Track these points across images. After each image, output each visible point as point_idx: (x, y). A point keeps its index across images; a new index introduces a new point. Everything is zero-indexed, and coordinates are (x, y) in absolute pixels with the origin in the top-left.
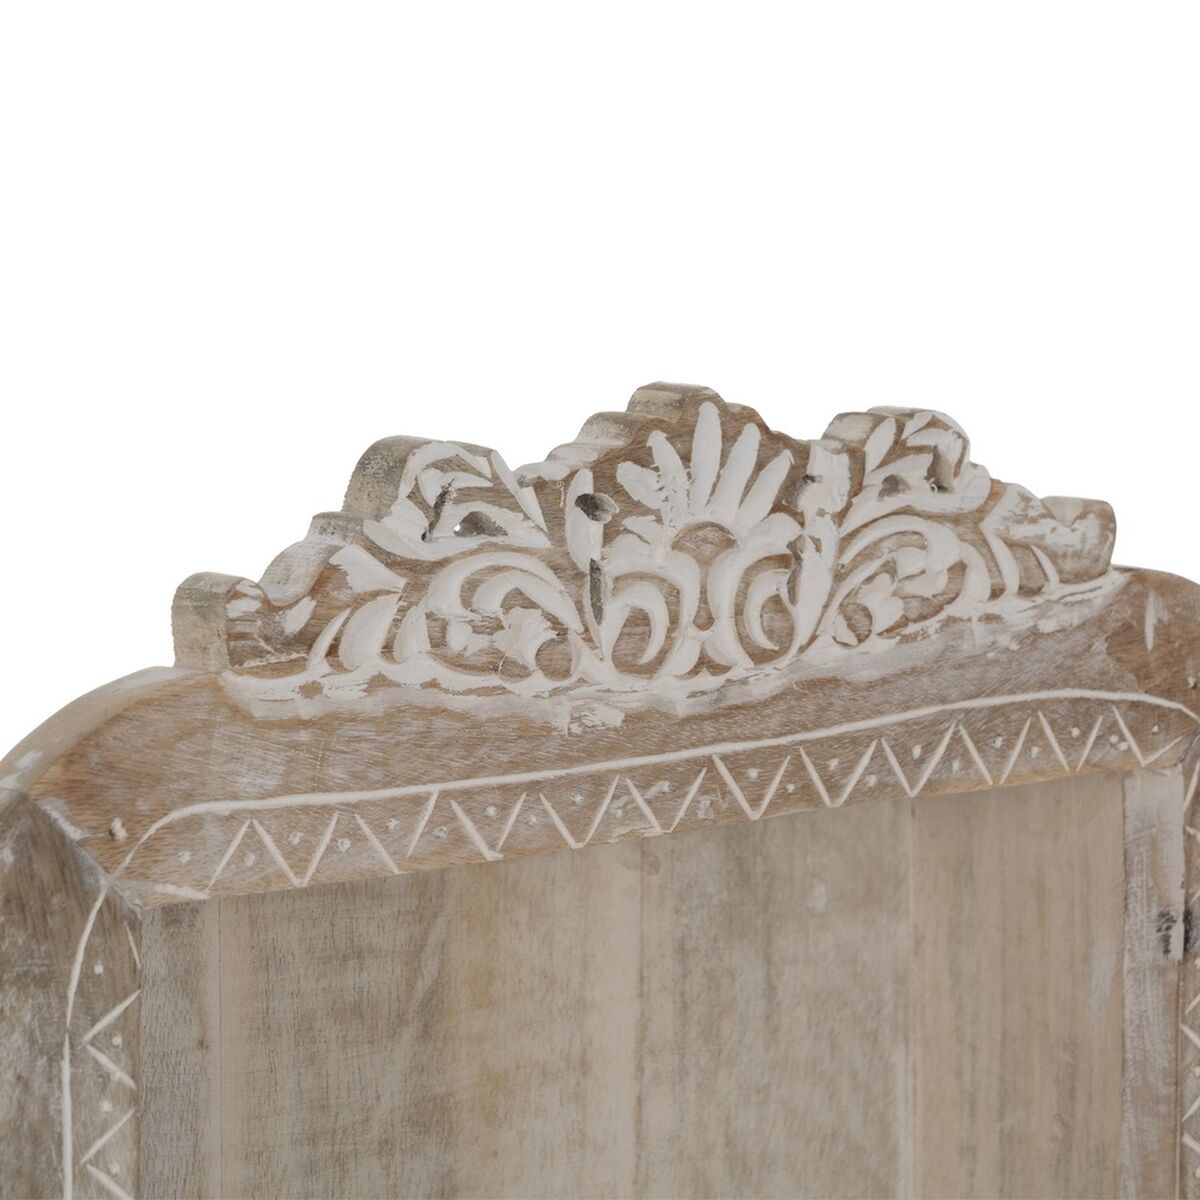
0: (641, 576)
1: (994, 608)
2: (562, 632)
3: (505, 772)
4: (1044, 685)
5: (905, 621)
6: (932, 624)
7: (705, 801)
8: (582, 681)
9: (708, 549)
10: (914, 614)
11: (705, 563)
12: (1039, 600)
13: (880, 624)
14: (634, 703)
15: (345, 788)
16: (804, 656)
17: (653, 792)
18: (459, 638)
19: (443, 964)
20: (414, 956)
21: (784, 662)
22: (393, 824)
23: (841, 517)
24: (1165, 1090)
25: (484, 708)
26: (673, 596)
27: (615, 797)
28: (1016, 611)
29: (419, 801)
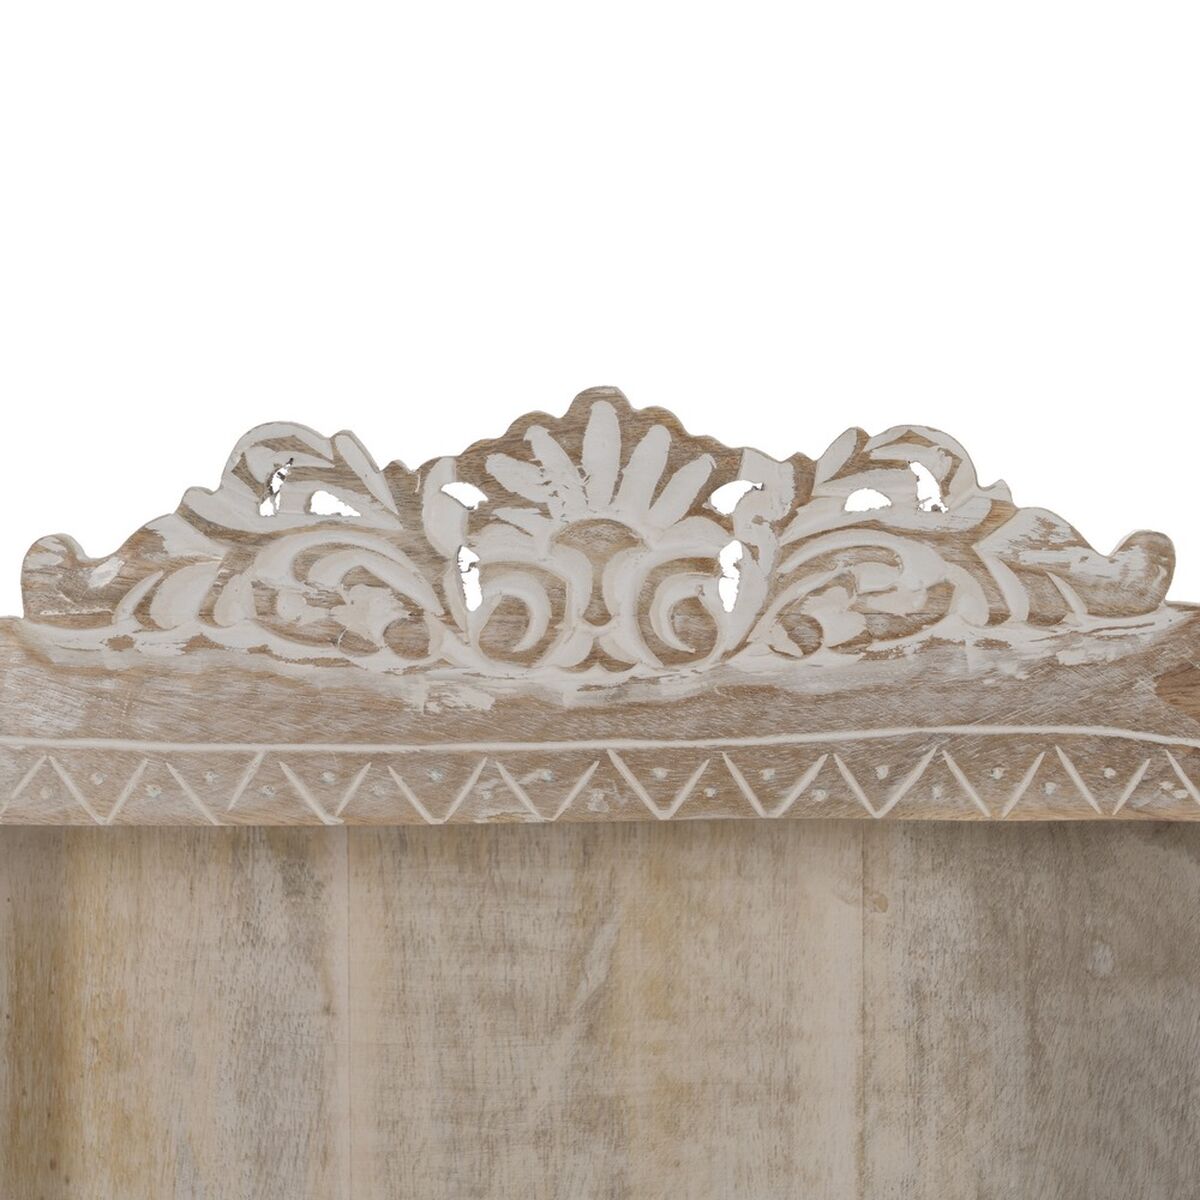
0: (518, 567)
1: (996, 633)
2: (417, 614)
3: (345, 742)
4: (1062, 719)
5: (868, 637)
6: (910, 643)
7: (598, 795)
8: (442, 662)
9: (602, 546)
10: (880, 631)
11: (600, 560)
12: (1060, 630)
13: (831, 637)
14: (507, 689)
15: (157, 738)
16: (732, 662)
17: (529, 778)
18: (289, 609)
19: (611, 969)
20: (577, 960)
21: (705, 665)
22: (209, 777)
23: (782, 525)
25: (322, 677)
26: (557, 594)
27: (481, 779)
28: (1027, 641)
29: (242, 759)
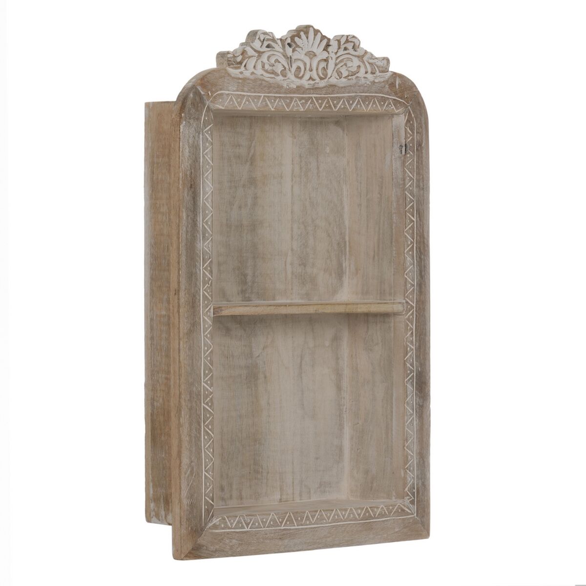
0: (299, 60)
1: (366, 76)
2: (285, 68)
3: (275, 94)
4: (376, 93)
5: (348, 76)
6: (354, 77)
7: (311, 105)
8: (288, 78)
9: (311, 56)
10: (350, 75)
11: (311, 59)
12: (375, 75)
13: (344, 76)
14: (298, 84)
15: (247, 92)
16: (329, 80)
17: (301, 102)
18: (267, 67)
19: (255, 150)
20: (249, 148)
21: (326, 80)
22: (255, 100)
23: (336, 53)
24: (401, 182)
25: (271, 81)
26: (305, 64)
27: (295, 102)
28: (370, 76)
29: (260, 96)
